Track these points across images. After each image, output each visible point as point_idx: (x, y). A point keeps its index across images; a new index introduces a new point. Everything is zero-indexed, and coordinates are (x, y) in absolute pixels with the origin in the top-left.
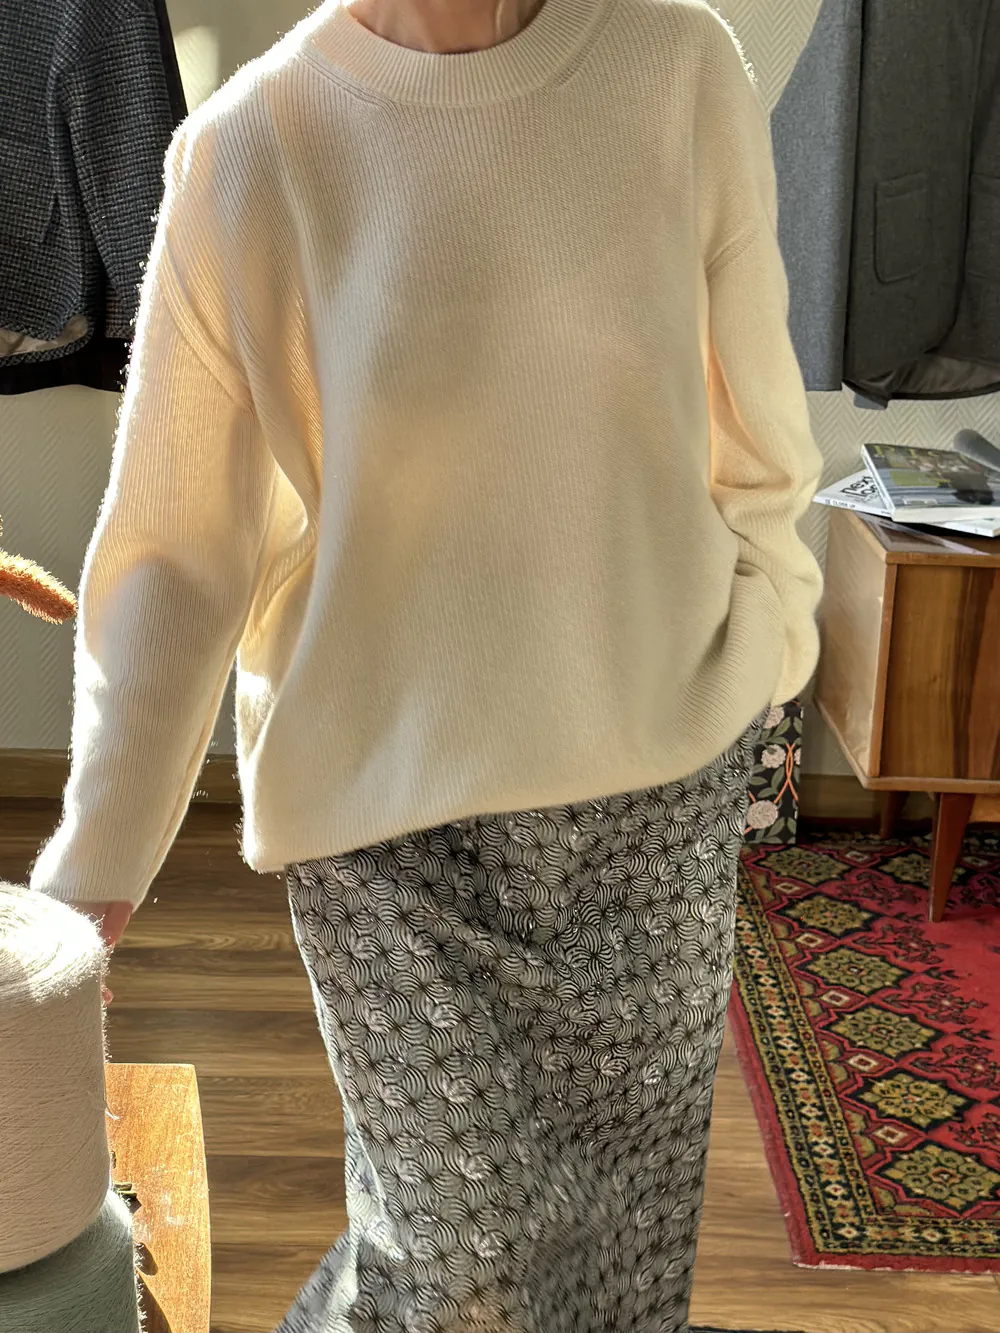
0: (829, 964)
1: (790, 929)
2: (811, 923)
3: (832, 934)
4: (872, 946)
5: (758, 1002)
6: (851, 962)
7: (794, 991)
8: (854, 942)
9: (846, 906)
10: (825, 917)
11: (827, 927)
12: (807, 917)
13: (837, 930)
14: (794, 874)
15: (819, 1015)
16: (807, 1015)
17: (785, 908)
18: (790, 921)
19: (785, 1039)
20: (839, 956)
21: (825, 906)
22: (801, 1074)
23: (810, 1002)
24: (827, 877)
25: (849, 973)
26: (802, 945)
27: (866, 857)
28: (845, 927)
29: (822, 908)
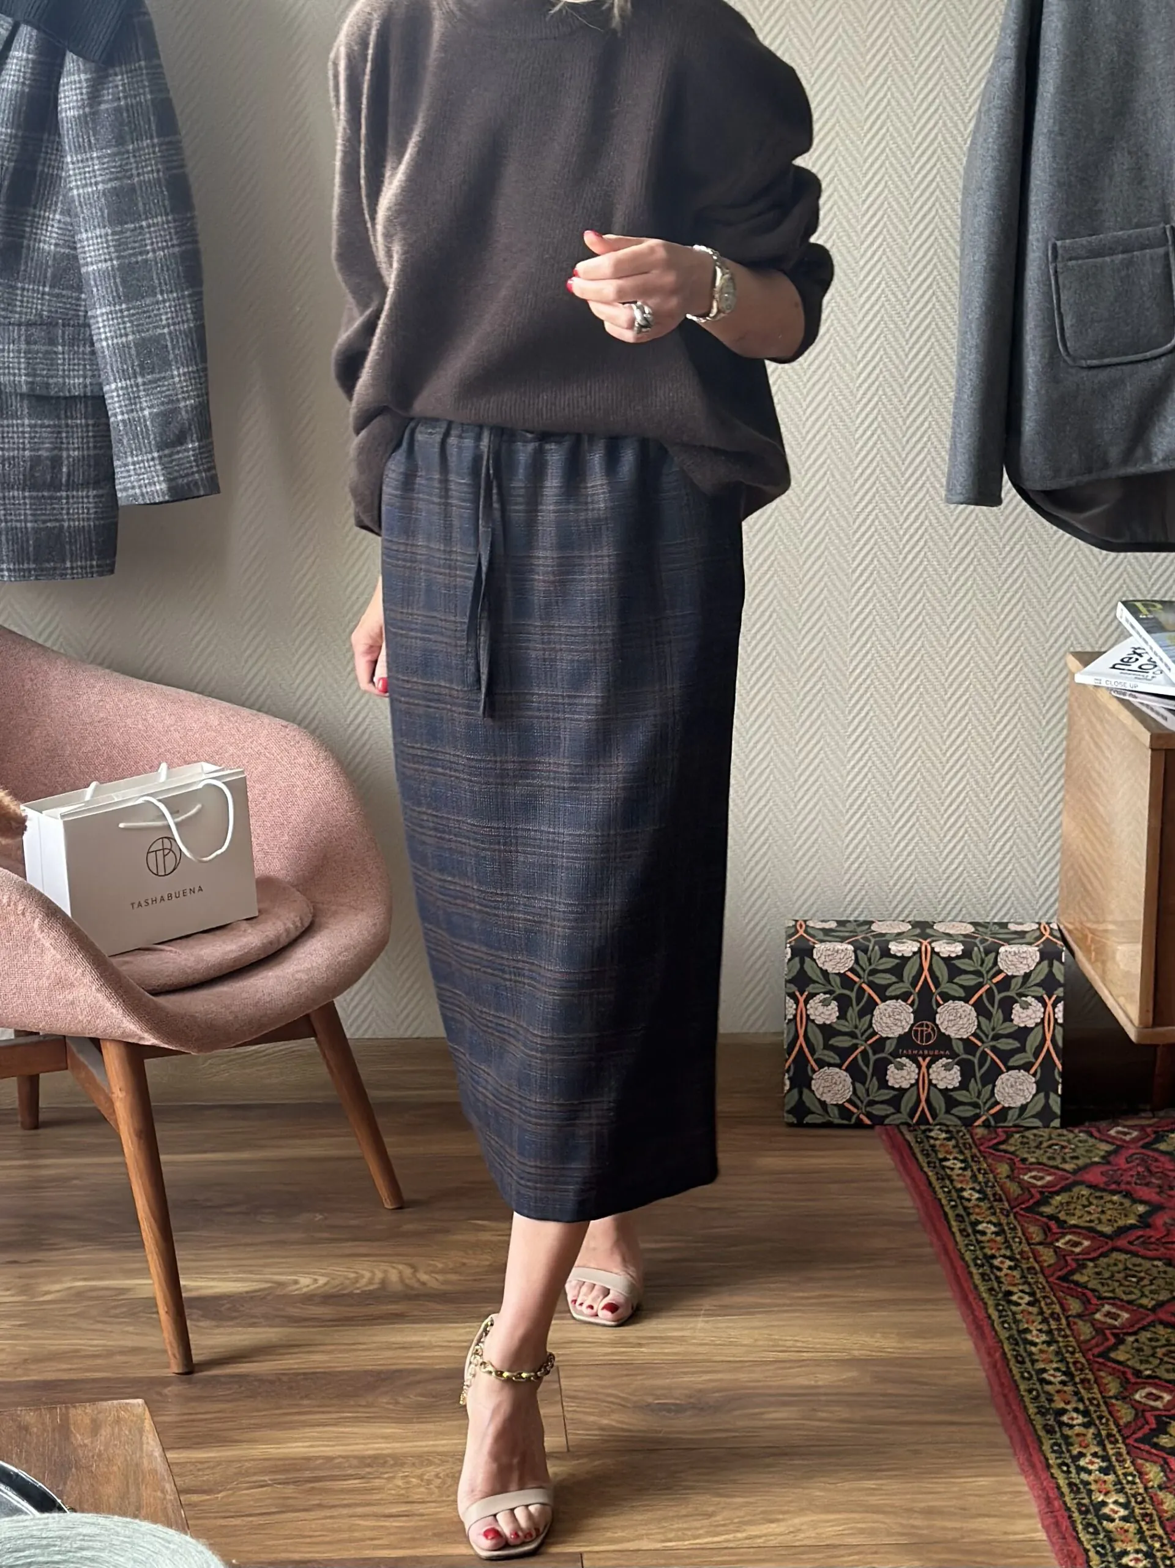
0: (1098, 1274)
1: (1047, 1230)
2: (1073, 1222)
3: (1102, 1234)
4: (1153, 1246)
5: (1014, 1326)
6: (1126, 1268)
7: (1057, 1309)
8: (1130, 1243)
9: (1115, 1198)
10: (1089, 1213)
11: (1092, 1224)
12: (1067, 1214)
13: (1107, 1229)
14: (1045, 1161)
15: (1093, 1338)
16: (1077, 1341)
17: (1038, 1203)
18: (1045, 1219)
19: (1052, 1372)
20: (1112, 1261)
21: (1088, 1199)
22: (1075, 1415)
23: (1080, 1323)
24: (1088, 1161)
25: (1127, 1283)
26: (1064, 1250)
27: (1135, 1134)
28: (1116, 1225)
29: (1086, 1203)
